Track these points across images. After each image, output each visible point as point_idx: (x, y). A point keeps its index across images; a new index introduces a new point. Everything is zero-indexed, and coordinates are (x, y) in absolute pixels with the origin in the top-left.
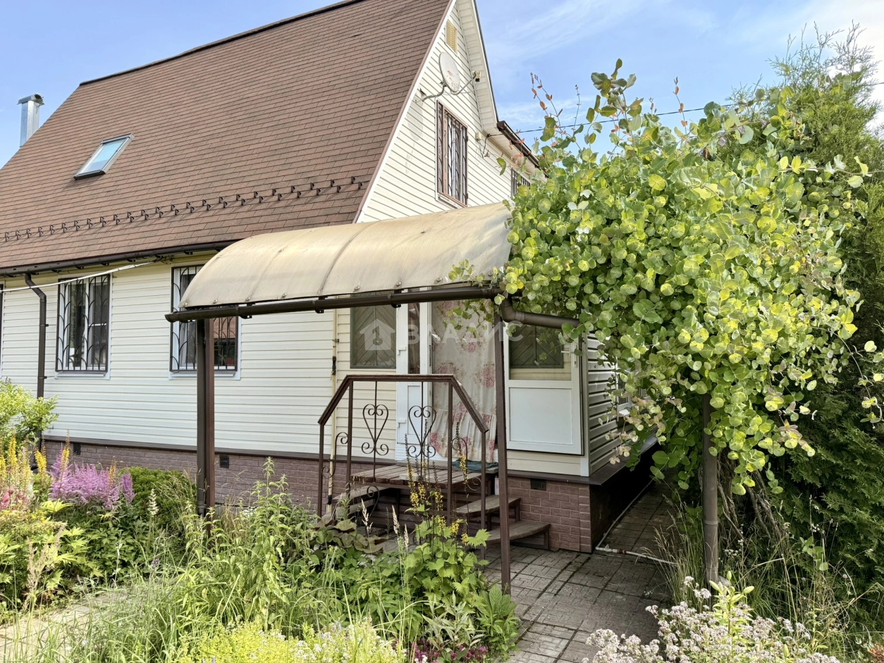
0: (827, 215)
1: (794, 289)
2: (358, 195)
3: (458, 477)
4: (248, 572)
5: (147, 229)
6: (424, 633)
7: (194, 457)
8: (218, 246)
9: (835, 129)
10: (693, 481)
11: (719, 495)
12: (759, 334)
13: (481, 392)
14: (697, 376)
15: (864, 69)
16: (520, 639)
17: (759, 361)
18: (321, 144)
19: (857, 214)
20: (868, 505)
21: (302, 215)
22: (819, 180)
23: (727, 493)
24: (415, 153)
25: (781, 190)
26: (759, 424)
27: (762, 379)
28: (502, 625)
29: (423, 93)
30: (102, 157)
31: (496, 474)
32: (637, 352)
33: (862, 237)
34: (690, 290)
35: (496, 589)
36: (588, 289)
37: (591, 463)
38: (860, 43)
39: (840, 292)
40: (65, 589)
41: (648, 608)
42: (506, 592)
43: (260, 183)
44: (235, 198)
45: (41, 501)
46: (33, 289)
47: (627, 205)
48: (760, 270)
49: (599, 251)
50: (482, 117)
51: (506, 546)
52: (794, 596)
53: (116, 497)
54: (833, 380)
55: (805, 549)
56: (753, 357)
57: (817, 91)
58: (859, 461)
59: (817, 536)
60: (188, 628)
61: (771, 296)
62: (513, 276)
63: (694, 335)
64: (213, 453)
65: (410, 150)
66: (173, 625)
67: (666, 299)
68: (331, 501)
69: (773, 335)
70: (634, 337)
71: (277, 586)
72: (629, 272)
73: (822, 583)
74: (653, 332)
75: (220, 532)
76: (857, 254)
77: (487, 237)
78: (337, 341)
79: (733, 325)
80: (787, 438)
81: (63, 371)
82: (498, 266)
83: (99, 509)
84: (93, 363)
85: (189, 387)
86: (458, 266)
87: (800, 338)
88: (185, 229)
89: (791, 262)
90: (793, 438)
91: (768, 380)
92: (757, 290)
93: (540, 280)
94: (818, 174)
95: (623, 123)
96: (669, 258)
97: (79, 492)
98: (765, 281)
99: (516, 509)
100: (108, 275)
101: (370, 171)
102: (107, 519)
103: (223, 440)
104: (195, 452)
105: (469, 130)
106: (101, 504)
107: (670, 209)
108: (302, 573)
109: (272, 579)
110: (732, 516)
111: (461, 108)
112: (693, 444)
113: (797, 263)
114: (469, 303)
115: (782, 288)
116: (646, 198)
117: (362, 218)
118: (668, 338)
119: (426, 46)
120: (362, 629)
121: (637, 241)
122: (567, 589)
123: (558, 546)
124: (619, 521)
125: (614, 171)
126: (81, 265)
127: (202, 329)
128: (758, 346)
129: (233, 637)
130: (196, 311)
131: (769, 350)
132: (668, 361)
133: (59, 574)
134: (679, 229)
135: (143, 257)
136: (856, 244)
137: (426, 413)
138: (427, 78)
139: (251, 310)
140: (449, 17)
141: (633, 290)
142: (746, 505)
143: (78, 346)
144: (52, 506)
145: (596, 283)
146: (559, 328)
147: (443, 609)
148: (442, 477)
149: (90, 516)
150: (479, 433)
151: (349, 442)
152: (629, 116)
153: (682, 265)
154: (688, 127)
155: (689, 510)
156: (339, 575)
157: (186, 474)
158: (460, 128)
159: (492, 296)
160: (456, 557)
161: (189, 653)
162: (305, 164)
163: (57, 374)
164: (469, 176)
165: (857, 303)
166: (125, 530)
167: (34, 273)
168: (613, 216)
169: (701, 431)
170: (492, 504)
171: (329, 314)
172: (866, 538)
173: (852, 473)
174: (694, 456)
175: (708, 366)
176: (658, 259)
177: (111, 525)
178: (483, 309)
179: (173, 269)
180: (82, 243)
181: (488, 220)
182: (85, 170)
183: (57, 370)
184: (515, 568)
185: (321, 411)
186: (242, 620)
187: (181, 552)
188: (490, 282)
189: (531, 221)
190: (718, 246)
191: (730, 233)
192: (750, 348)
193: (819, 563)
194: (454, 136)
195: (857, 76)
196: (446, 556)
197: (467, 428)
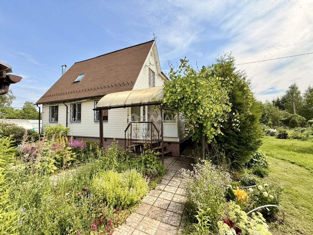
0: (226, 89)
1: (219, 103)
2: (133, 85)
3: (153, 142)
4: (110, 160)
5: (89, 92)
6: (146, 172)
7: (99, 139)
8: (103, 96)
9: (227, 72)
10: (200, 142)
11: (205, 144)
12: (213, 111)
13: (158, 125)
14: (200, 120)
15: (233, 60)
16: (166, 173)
17: (213, 117)
18: (125, 75)
19: (231, 89)
20: (233, 145)
21: (121, 89)
22: (224, 82)
23: (206, 143)
24: (144, 77)
25: (217, 83)
26: (212, 129)
27: (213, 120)
28: (162, 170)
29: (146, 65)
30: (79, 78)
31: (161, 142)
32: (189, 115)
33: (232, 93)
34: (199, 103)
35: (161, 163)
36: (180, 103)
37: (179, 139)
38: (232, 56)
39: (228, 103)
40: (72, 166)
41: (191, 164)
42: (163, 164)
43: (113, 83)
44: (107, 86)
45: (67, 147)
46: (65, 105)
47: (187, 86)
48: (213, 99)
49: (182, 95)
50: (158, 71)
51: (163, 155)
52: (219, 163)
53: (83, 147)
54: (227, 121)
55: (221, 154)
56: (212, 116)
57: (224, 65)
58: (231, 137)
59: (223, 151)
60: (98, 172)
61: (215, 104)
62: (165, 100)
63: (200, 112)
64: (103, 138)
65: (143, 77)
66: (94, 171)
67: (195, 104)
68: (127, 147)
69: (216, 111)
70: (189, 112)
71: (116, 163)
72: (188, 99)
73: (224, 160)
74: (192, 111)
75: (104, 152)
76: (231, 96)
77: (159, 92)
78: (128, 115)
79: (208, 109)
80: (218, 132)
81: (72, 122)
82: (161, 98)
83: (79, 149)
84: (78, 120)
85: (98, 125)
86: (153, 98)
87: (221, 112)
88: (97, 92)
89: (219, 97)
90: (219, 132)
91: (214, 121)
92: (212, 103)
93: (170, 101)
94: (224, 81)
95: (186, 70)
96: (195, 96)
97: (75, 145)
98: (214, 101)
99: (165, 149)
100: (81, 102)
101: (135, 80)
102: (81, 151)
103: (105, 136)
104: (99, 138)
105: (155, 73)
106: (79, 148)
107: (196, 87)
108: (122, 161)
109: (115, 162)
110: (207, 148)
111: (154, 69)
112: (200, 134)
113: (220, 97)
114: (155, 106)
115: (217, 102)
116: (191, 85)
117: (133, 90)
118: (195, 112)
119: (147, 56)
120: (134, 171)
121: (189, 93)
122: (175, 163)
123: (173, 156)
124: (185, 151)
125: (184, 79)
126: (75, 100)
127: (100, 113)
128: (213, 114)
129: (107, 173)
130: (99, 108)
131: (215, 114)
132: (195, 117)
133: (71, 162)
134: (197, 91)
135: (88, 98)
136: (231, 94)
137: (147, 129)
138: (147, 62)
139: (110, 108)
140: (151, 50)
141: (188, 103)
142: (210, 145)
143: (75, 118)
144: (69, 148)
145: (181, 101)
146: (174, 111)
147: (150, 167)
148: (150, 142)
149: (77, 151)
150: (158, 133)
151: (131, 135)
152: (187, 69)
153: (198, 97)
154: (199, 71)
155: (199, 147)
156: (129, 161)
157: (97, 142)
158: (153, 73)
159: (160, 104)
160: (153, 157)
161: (98, 176)
162: (122, 79)
163: (70, 123)
164: (155, 82)
165: (231, 105)
166: (85, 153)
167: (65, 102)
168: (184, 88)
169: (201, 131)
170: (160, 148)
171: (126, 108)
172: (232, 152)
173: (230, 139)
174: (200, 136)
175: (203, 118)
176: (193, 96)
177: (82, 152)
178: (158, 107)
179: (94, 101)
180: (75, 96)
181: (159, 89)
182: (76, 81)
183: (70, 122)
184: (165, 160)
185: (125, 130)
186: (109, 169)
187: (96, 157)
188: (160, 101)
189: (168, 89)
190: (205, 94)
191: (207, 91)
192: (211, 114)
193: (224, 157)
194: (152, 74)
195: (231, 62)
196: (151, 157)
197: (155, 133)
